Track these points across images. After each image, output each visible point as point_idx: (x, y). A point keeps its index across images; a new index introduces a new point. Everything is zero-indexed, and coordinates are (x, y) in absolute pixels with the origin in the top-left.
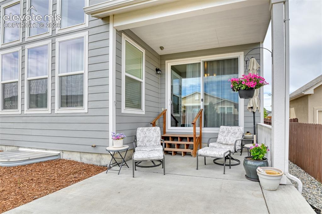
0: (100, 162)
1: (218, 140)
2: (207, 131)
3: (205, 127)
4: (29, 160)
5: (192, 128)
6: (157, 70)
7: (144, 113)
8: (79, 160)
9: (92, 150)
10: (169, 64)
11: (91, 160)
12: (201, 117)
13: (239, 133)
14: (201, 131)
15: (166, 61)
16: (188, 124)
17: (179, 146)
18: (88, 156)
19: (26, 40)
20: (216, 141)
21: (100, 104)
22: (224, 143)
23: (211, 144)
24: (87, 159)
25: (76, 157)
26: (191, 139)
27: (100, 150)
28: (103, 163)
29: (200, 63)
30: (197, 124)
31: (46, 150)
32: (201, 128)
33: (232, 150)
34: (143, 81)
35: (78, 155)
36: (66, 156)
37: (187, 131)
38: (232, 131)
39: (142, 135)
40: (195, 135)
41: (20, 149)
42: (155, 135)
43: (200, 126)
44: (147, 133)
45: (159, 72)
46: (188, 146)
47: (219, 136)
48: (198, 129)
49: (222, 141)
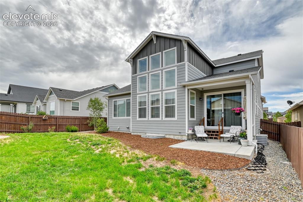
0: (182, 139)
1: (230, 132)
2: (225, 128)
3: (224, 126)
4: (158, 137)
5: (218, 127)
6: (200, 99)
7: (195, 120)
8: (173, 138)
9: (179, 134)
10: (206, 95)
11: (178, 138)
12: (222, 121)
13: (239, 129)
14: (222, 128)
15: (204, 94)
16: (216, 125)
17: (212, 135)
18: (177, 136)
19: (150, 91)
20: (229, 132)
21: (183, 117)
22: (232, 133)
23: (226, 133)
24: (176, 138)
25: (172, 137)
26: (217, 132)
27: (182, 134)
28: (183, 139)
29: (221, 95)
30: (220, 124)
31: (159, 134)
32: (222, 127)
33: (235, 135)
34: (195, 106)
35: (173, 136)
36: (167, 137)
37: (215, 128)
38: (236, 128)
39: (197, 129)
40: (219, 130)
41: (147, 134)
42: (202, 129)
43: (222, 126)
44: (199, 128)
45: (201, 100)
46: (216, 135)
47: (230, 130)
48: (221, 127)
49: (231, 132)
